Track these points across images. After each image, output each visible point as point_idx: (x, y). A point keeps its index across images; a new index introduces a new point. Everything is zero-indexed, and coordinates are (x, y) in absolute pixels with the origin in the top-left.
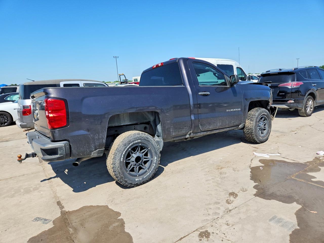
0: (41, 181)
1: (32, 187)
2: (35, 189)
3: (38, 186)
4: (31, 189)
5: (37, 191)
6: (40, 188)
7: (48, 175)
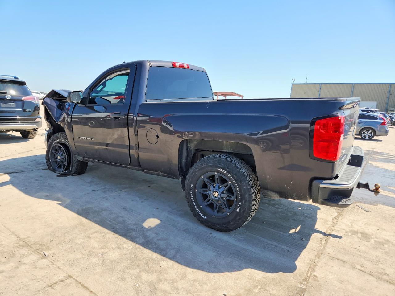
0: (340, 237)
1: (358, 238)
2: (355, 233)
3: (350, 234)
4: (360, 236)
5: (354, 229)
6: (348, 230)
7: (322, 242)
